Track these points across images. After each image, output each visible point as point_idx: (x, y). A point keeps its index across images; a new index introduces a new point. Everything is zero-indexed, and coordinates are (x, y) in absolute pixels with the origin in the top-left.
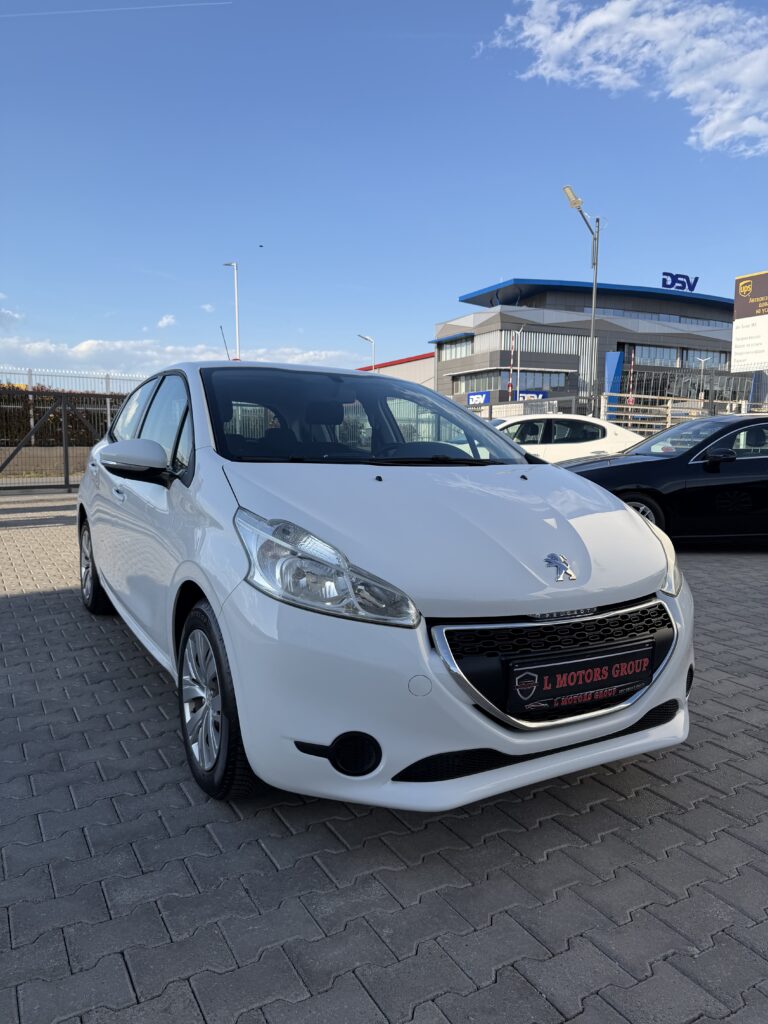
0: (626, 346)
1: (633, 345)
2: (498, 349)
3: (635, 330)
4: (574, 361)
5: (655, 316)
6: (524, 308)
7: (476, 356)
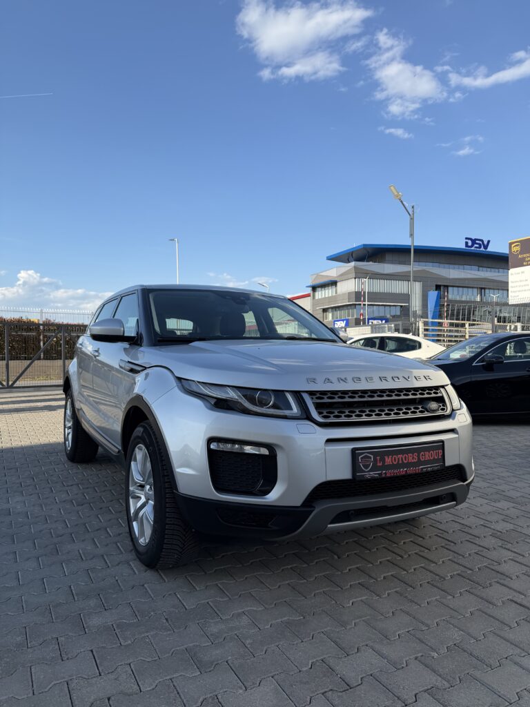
0: (442, 288)
1: (447, 287)
2: (353, 290)
3: (448, 277)
4: (406, 297)
5: (461, 267)
6: (371, 263)
7: (339, 295)
